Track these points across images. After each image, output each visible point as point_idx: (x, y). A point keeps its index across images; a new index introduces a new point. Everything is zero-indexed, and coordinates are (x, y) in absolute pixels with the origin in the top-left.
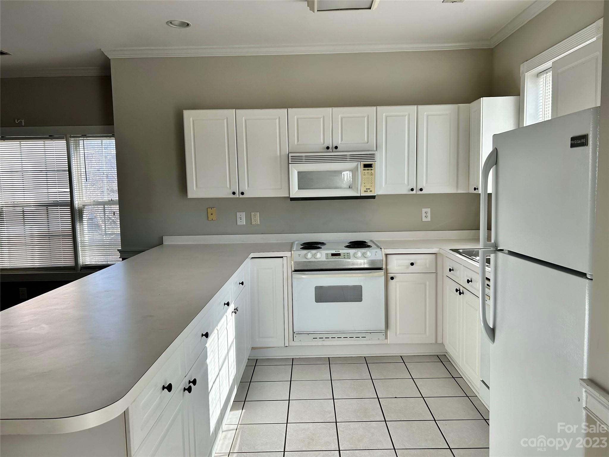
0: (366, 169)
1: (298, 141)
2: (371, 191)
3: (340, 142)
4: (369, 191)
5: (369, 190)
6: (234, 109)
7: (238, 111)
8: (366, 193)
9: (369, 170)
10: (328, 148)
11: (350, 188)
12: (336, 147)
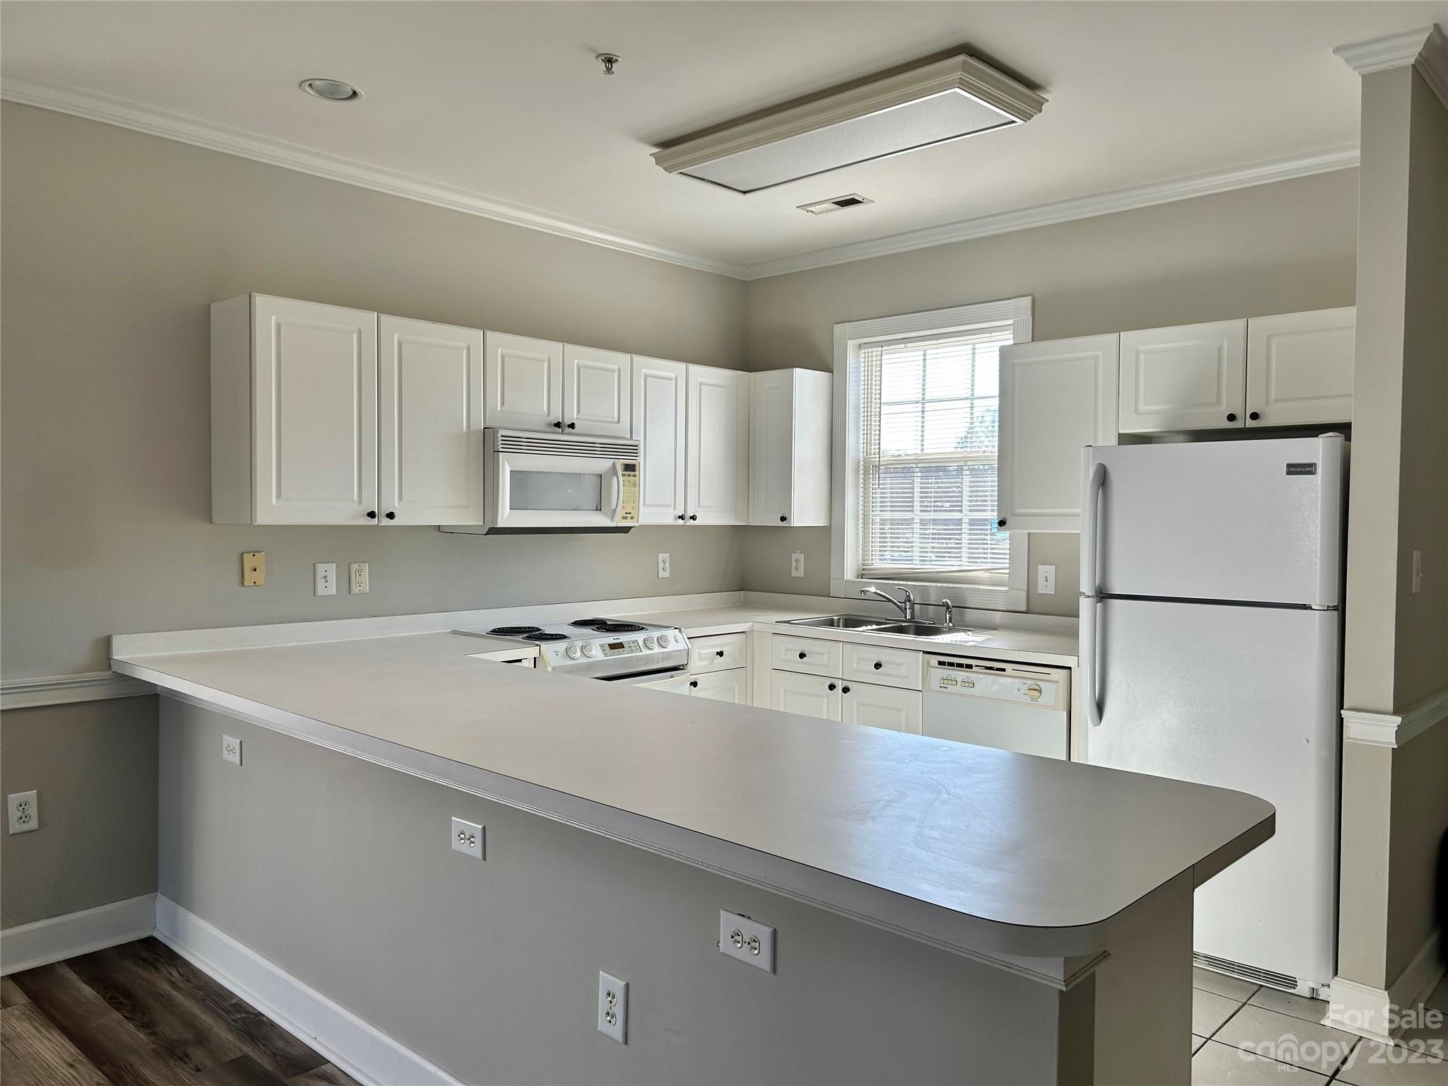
0: (627, 473)
1: (503, 404)
2: (632, 518)
3: (575, 416)
4: (629, 518)
5: (629, 515)
6: (374, 310)
7: (384, 317)
8: (625, 520)
9: (630, 475)
10: (558, 425)
11: (597, 510)
12: (572, 426)
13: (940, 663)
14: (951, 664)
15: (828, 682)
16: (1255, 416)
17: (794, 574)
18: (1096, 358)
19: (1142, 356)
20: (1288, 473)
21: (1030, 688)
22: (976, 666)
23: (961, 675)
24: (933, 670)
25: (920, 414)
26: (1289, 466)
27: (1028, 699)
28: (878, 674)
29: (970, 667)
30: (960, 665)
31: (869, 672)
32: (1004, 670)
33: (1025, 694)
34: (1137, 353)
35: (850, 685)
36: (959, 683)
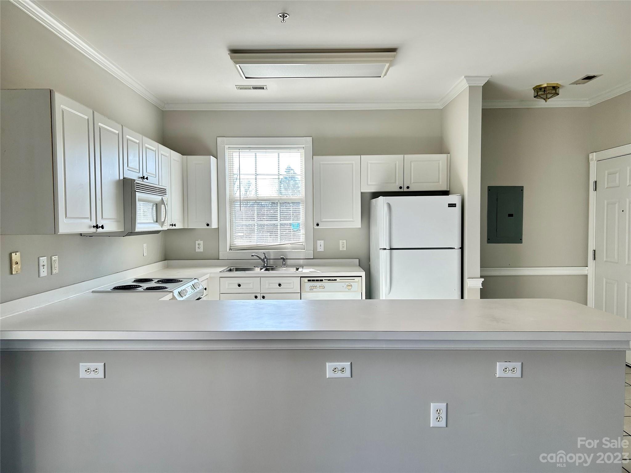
3: (146, 173)
6: (92, 109)
7: (95, 113)
10: (143, 178)
11: (156, 222)
12: (147, 178)
13: (309, 280)
14: (313, 280)
15: (254, 295)
16: (408, 187)
17: (197, 250)
18: (352, 164)
19: (369, 165)
20: (449, 207)
21: (348, 285)
22: (325, 280)
23: (318, 284)
24: (306, 283)
25: (255, 180)
26: (449, 204)
27: (347, 290)
28: (281, 288)
29: (322, 280)
30: (317, 280)
31: (277, 288)
32: (336, 280)
33: (346, 288)
34: (367, 163)
35: (264, 295)
36: (318, 287)
